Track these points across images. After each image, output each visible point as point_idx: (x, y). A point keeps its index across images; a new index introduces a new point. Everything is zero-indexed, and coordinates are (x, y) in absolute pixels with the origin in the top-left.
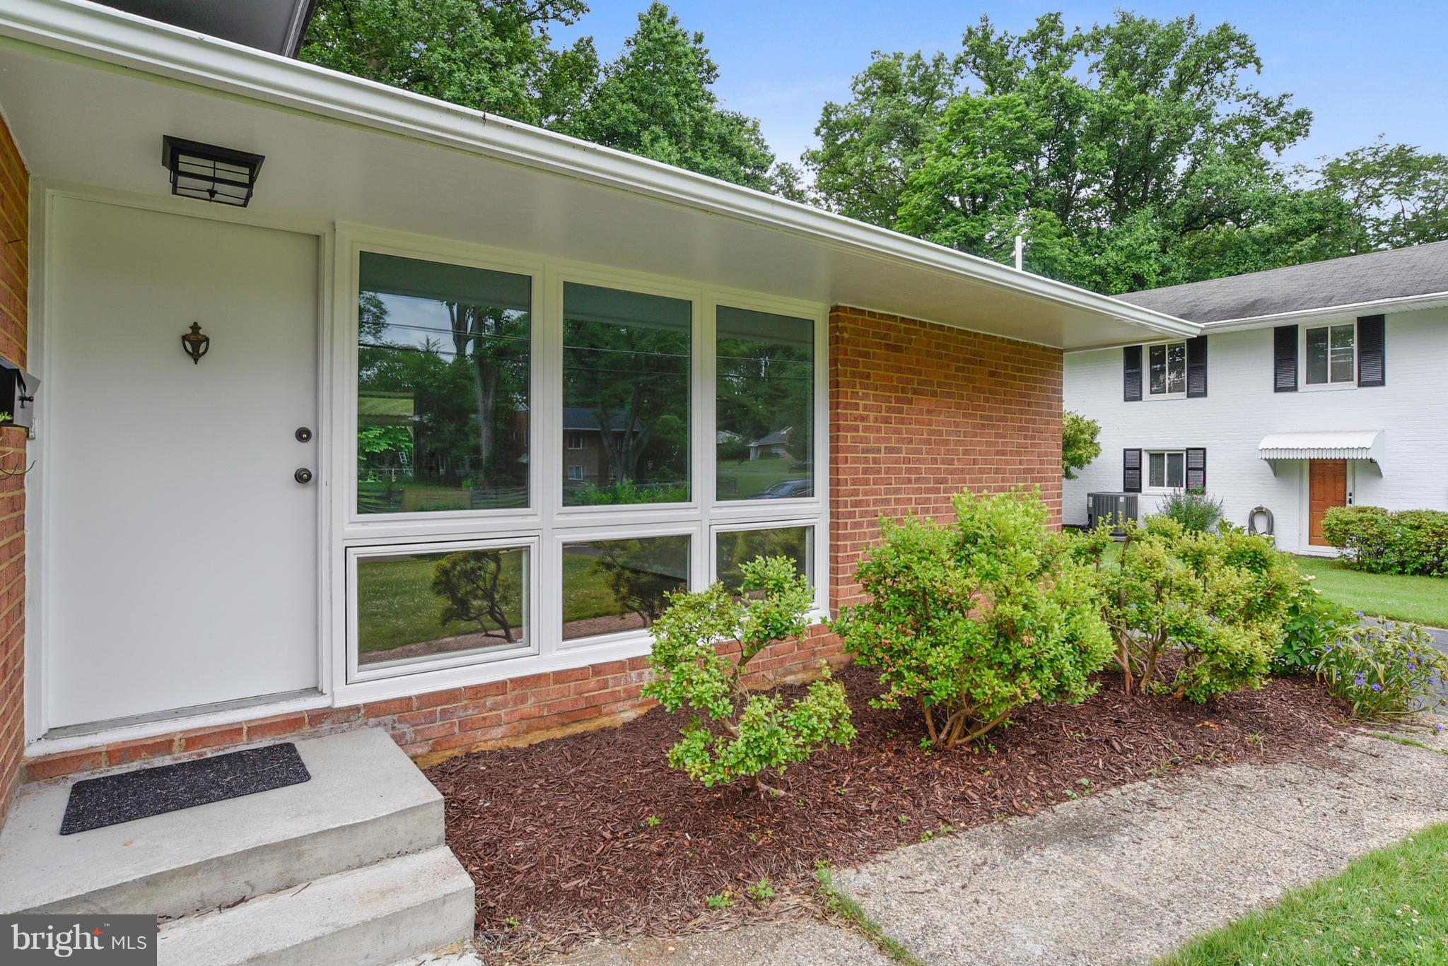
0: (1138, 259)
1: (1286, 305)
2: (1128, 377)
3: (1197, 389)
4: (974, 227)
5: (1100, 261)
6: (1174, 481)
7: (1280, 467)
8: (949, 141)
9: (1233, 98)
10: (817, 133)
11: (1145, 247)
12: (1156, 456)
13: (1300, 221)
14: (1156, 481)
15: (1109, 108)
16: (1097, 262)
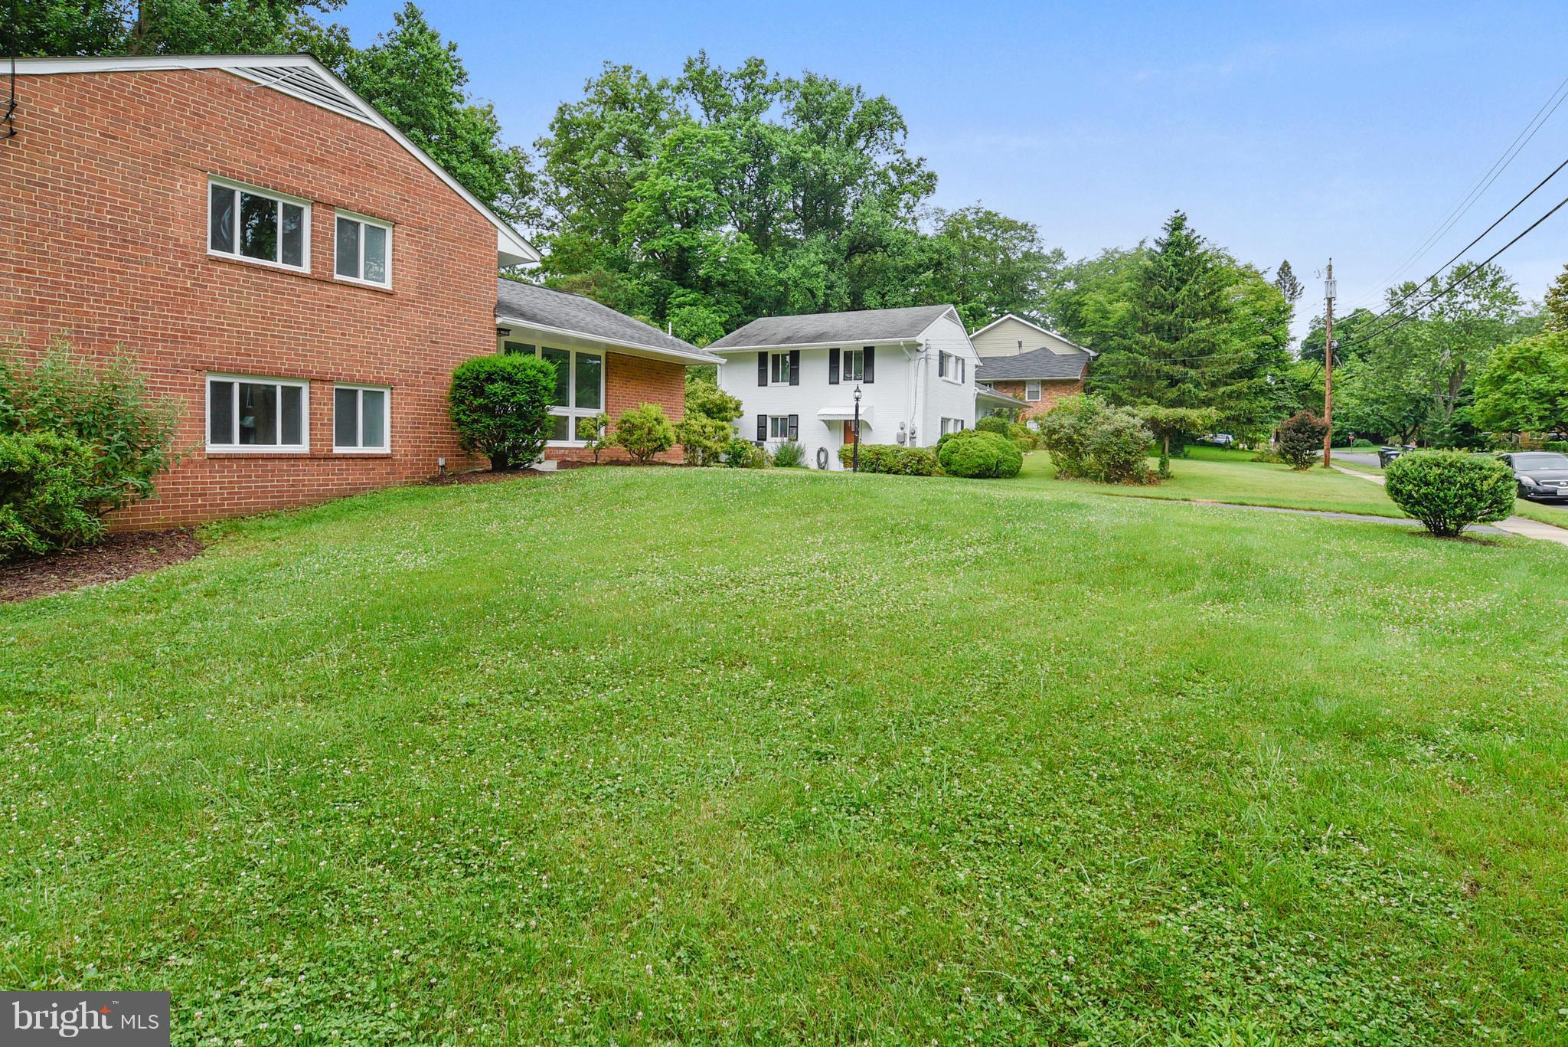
0: (810, 277)
1: (834, 337)
2: (760, 371)
3: (794, 380)
4: (686, 239)
5: (783, 275)
6: (784, 434)
7: (830, 424)
8: (668, 161)
9: (891, 151)
10: (552, 127)
11: (814, 268)
12: (775, 420)
13: (923, 258)
14: (774, 435)
15: (794, 152)
16: (781, 276)
